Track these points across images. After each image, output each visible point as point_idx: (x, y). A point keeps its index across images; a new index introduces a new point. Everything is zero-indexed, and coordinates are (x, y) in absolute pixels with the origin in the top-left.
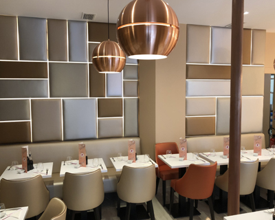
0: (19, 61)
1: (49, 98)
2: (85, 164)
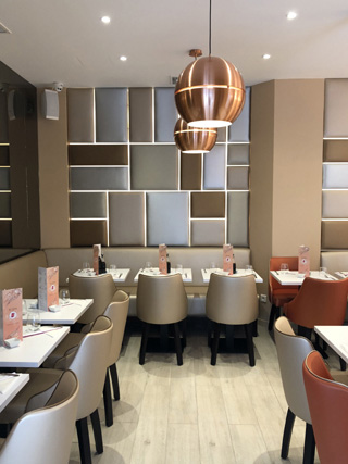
0: (95, 143)
1: (129, 191)
2: (165, 271)
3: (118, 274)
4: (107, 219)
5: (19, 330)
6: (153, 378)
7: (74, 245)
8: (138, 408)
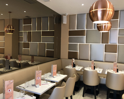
0: (76, 30)
2: (93, 69)
3: (78, 68)
4: (78, 51)
5: (40, 82)
7: (69, 58)
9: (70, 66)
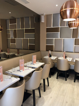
0: (52, 27)
1: (59, 38)
2: (65, 58)
3: (53, 58)
4: (54, 45)
6: (58, 83)
7: (47, 51)
8: (52, 89)
9: (47, 56)
